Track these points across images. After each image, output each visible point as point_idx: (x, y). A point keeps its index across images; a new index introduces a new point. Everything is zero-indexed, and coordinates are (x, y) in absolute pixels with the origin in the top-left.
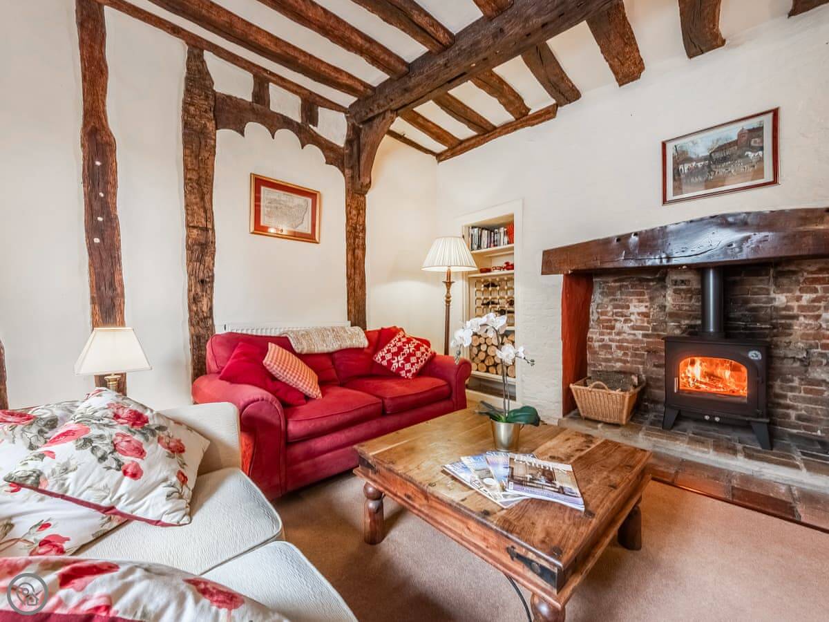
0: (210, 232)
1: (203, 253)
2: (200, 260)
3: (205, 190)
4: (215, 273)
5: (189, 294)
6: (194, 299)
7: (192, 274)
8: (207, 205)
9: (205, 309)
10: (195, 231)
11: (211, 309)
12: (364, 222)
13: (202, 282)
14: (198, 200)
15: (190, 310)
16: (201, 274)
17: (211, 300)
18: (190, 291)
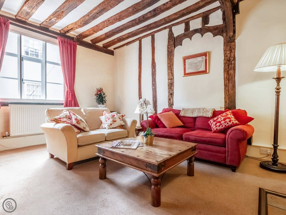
0: (173, 79)
1: (171, 86)
2: (170, 88)
3: (172, 68)
4: (174, 91)
5: (168, 98)
6: (169, 99)
7: (169, 92)
8: (173, 72)
9: (172, 102)
10: (170, 80)
11: (173, 102)
12: (234, 55)
13: (171, 94)
14: (170, 71)
15: (168, 102)
16: (171, 92)
17: (173, 99)
18: (168, 97)
